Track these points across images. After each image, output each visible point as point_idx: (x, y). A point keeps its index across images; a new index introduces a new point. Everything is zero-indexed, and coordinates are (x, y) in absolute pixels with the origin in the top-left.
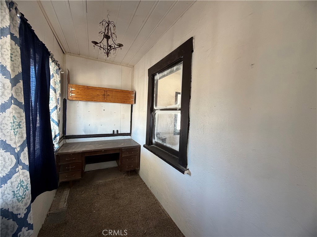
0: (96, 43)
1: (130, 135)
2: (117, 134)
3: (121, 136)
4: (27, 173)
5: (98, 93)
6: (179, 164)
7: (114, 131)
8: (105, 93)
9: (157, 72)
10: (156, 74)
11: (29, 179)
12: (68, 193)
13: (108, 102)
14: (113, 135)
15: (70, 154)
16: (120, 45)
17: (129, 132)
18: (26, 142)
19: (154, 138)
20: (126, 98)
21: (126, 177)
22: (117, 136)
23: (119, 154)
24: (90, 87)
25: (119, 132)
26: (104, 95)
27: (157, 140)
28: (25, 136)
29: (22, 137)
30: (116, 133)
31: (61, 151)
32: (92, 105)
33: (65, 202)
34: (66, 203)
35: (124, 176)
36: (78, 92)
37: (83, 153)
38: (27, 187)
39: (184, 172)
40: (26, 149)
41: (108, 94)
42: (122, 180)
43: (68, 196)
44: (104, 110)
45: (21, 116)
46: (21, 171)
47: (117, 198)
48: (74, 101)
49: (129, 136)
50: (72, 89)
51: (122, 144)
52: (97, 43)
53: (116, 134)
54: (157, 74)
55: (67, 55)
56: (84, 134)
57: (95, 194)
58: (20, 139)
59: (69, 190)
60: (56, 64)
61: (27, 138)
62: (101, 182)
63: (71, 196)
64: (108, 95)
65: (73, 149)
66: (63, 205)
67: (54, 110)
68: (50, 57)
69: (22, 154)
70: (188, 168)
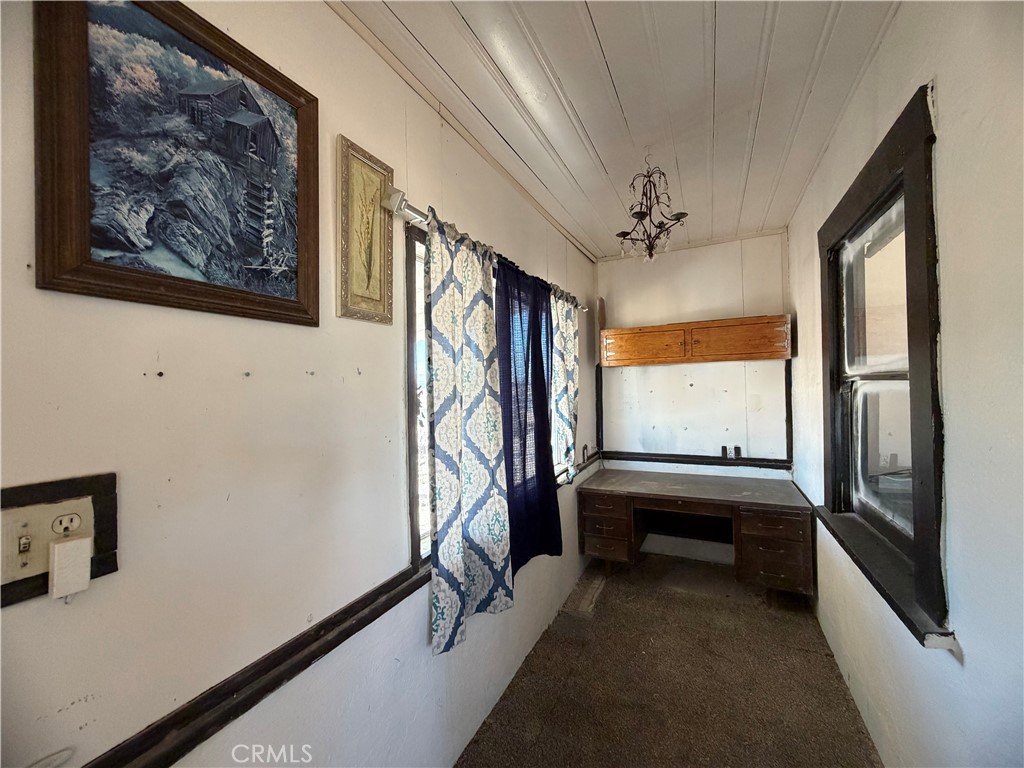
0: (624, 235)
1: (789, 468)
2: (737, 459)
3: (751, 466)
4: (505, 503)
5: (668, 340)
6: (917, 601)
7: (724, 449)
8: (688, 338)
9: (843, 238)
10: (844, 244)
11: (507, 514)
12: (602, 586)
13: (696, 362)
14: (722, 460)
15: (604, 495)
16: (679, 217)
17: (784, 457)
18: (503, 454)
19: (857, 489)
20: (757, 342)
21: (762, 608)
22: (738, 465)
23: (729, 521)
24: (646, 327)
25: (744, 454)
26: (685, 343)
27: (866, 496)
28: (501, 443)
29: (498, 445)
30: (731, 454)
31: (588, 484)
32: (659, 373)
33: (592, 603)
34: (592, 606)
35: (756, 601)
36: (621, 346)
37: (632, 499)
38: (504, 526)
39: (924, 639)
40: (503, 464)
41: (695, 337)
42: (744, 611)
43: (599, 591)
44: (691, 385)
45: (497, 413)
46: (497, 497)
47: (711, 653)
48: (616, 369)
49: (784, 471)
50: (609, 341)
51: (745, 493)
52: (628, 234)
53: (732, 459)
54: (846, 242)
55: (599, 264)
56: (640, 449)
57: (656, 614)
58: (496, 448)
59: (604, 582)
60: (567, 300)
61: (504, 446)
62: (680, 591)
63: (604, 596)
64: (697, 342)
65: (613, 484)
66: (587, 607)
67: (560, 396)
68: (553, 291)
69: (498, 471)
70: (951, 630)
